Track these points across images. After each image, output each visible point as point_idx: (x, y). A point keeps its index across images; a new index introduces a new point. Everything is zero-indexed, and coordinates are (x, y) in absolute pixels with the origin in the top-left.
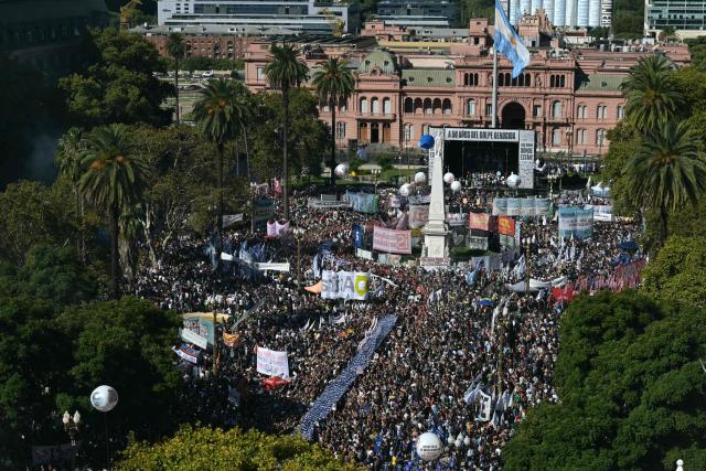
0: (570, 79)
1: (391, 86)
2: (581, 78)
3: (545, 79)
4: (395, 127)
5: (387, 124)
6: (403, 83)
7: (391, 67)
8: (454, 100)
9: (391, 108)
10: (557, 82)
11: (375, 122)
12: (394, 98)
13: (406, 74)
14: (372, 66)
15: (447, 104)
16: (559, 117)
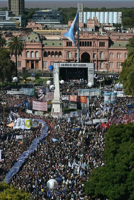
0: (107, 44)
1: (38, 47)
2: (111, 43)
3: (97, 43)
4: (40, 62)
5: (37, 61)
6: (43, 46)
7: (38, 40)
8: (63, 52)
9: (38, 56)
10: (102, 44)
11: (32, 61)
12: (40, 51)
13: (44, 42)
14: (31, 39)
15: (60, 54)
16: (103, 57)
